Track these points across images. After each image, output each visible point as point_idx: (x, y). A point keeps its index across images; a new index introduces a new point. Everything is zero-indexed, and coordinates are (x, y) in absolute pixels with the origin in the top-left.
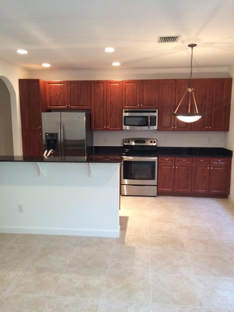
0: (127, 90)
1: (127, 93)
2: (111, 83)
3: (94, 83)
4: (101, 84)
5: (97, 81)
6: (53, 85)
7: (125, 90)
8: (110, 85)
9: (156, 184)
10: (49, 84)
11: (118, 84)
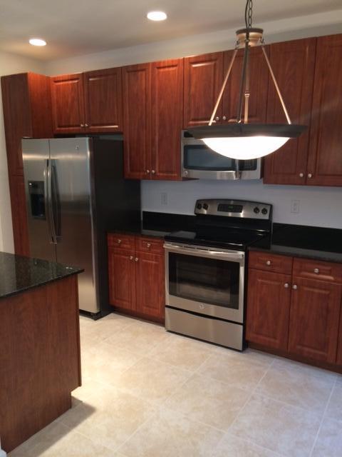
0: (194, 80)
1: (193, 89)
2: (159, 68)
3: (128, 72)
4: (140, 73)
5: (133, 66)
6: (62, 83)
7: (190, 82)
8: (159, 73)
9: (242, 322)
10: (56, 82)
11: (174, 68)
